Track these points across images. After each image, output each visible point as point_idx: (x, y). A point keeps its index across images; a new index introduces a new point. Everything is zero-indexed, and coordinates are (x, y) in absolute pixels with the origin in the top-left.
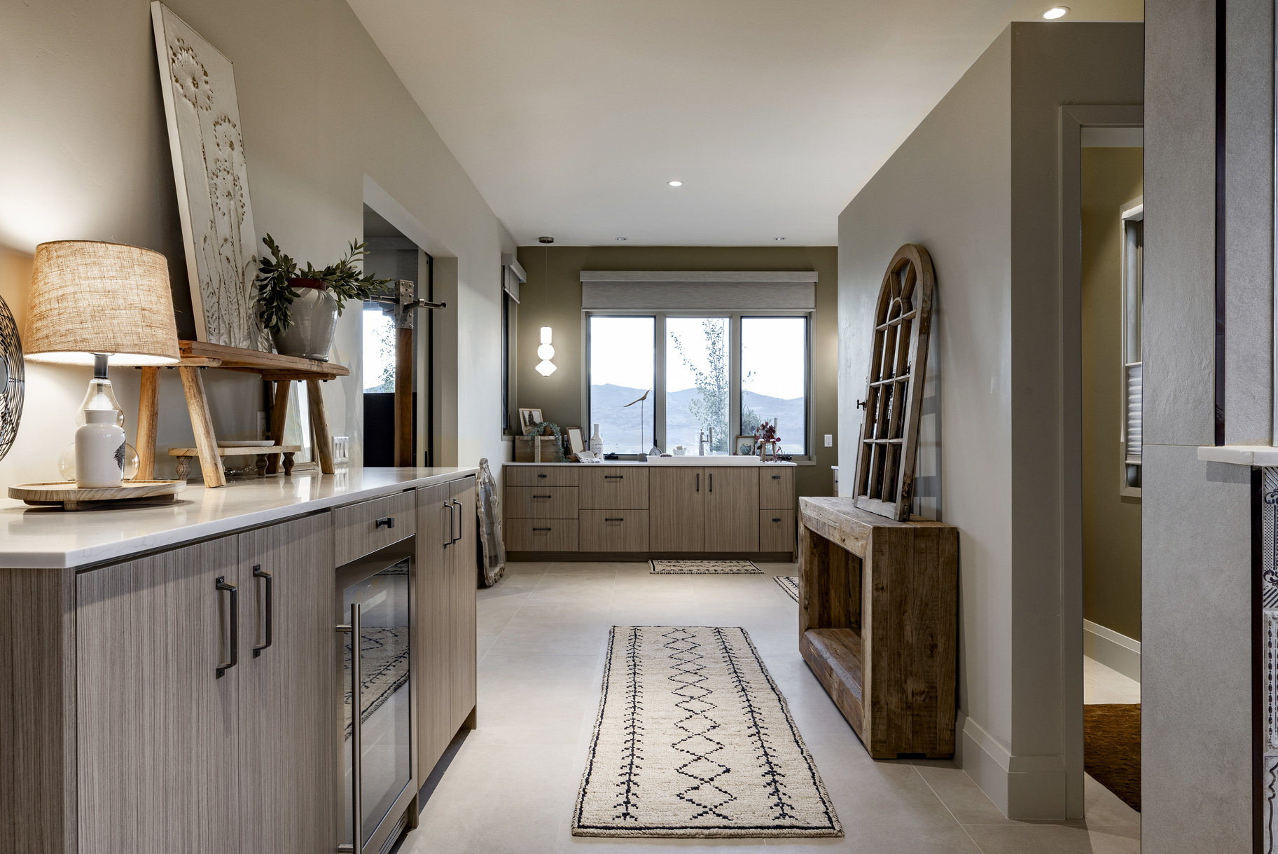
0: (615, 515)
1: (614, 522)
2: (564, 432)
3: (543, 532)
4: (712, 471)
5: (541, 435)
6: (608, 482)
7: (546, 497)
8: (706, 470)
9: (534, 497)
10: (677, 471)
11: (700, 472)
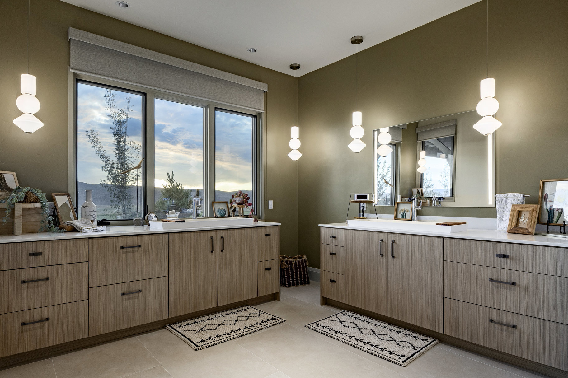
0: (133, 287)
1: (131, 296)
2: (51, 199)
3: (39, 325)
4: (223, 233)
5: (23, 202)
6: (124, 253)
7: (41, 280)
8: (219, 232)
9: (24, 282)
10: (194, 236)
11: (213, 234)
